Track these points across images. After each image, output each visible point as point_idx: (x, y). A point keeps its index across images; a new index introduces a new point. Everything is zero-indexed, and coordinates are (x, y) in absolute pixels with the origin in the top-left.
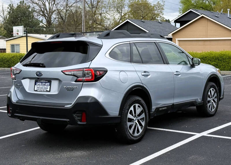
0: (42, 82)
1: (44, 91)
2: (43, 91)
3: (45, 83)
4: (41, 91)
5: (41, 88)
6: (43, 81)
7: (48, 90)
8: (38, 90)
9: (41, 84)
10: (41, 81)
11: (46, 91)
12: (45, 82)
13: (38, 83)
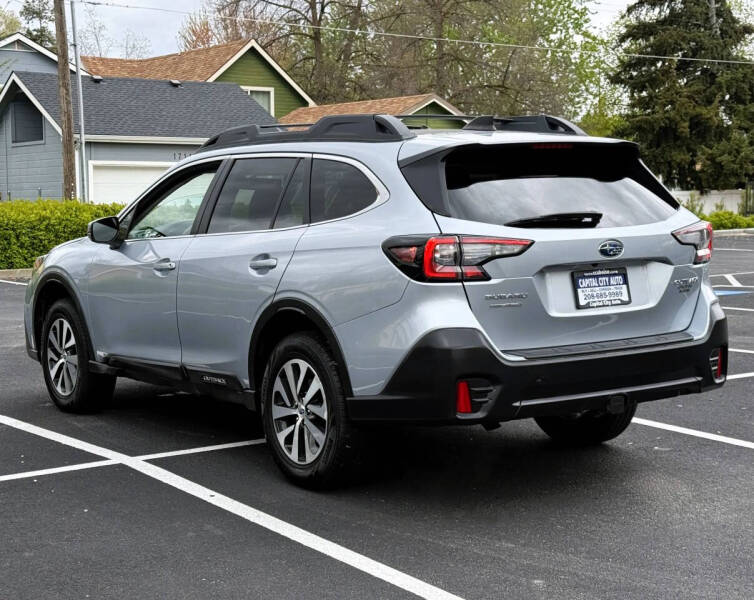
0: (597, 277)
1: (614, 302)
2: (612, 305)
3: (607, 279)
4: (604, 306)
5: (603, 297)
6: (599, 273)
7: (625, 298)
8: (595, 305)
9: (593, 282)
10: (594, 273)
11: (619, 302)
12: (609, 276)
13: (584, 283)
